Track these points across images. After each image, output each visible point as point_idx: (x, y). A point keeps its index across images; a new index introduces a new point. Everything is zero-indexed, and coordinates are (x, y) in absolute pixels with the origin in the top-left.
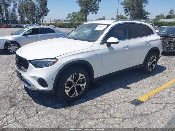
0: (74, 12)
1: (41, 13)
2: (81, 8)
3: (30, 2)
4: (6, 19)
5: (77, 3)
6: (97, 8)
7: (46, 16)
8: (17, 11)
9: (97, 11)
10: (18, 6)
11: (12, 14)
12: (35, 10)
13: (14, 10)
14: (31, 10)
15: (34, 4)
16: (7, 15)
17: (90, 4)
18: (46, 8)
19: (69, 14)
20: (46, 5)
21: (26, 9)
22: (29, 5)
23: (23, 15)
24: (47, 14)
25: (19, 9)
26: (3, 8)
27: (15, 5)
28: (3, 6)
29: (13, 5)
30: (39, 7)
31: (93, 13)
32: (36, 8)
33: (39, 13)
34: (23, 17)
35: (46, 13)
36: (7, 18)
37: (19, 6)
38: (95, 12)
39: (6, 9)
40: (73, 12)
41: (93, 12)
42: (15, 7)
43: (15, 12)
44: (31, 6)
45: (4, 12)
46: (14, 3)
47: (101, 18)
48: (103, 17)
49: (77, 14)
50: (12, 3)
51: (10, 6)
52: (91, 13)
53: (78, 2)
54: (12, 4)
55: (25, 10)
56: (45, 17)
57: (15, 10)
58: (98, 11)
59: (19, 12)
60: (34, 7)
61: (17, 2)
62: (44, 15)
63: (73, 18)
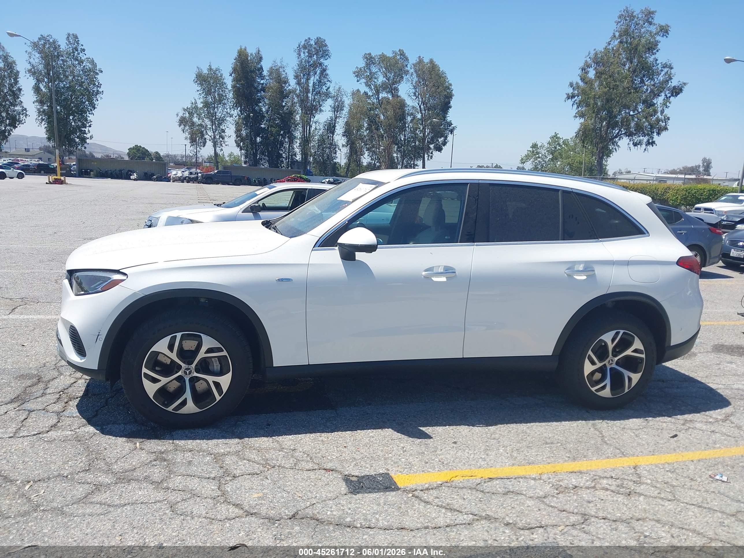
0: (555, 138)
1: (424, 139)
2: (582, 120)
3: (390, 96)
4: (299, 157)
5: (570, 102)
6: (658, 120)
7: (439, 149)
8: (340, 129)
9: (658, 134)
10: (346, 110)
11: (322, 141)
12: (403, 129)
13: (331, 128)
14: (389, 128)
15: (402, 105)
16: (306, 141)
17: (626, 107)
18: (445, 117)
19: (535, 146)
20: (446, 107)
21: (374, 123)
22: (385, 109)
23: (359, 144)
24: (445, 143)
25: (347, 124)
26: (298, 118)
27: (337, 108)
28: (300, 111)
29: (330, 109)
30: (419, 116)
31: (635, 145)
32: (409, 119)
33: (415, 138)
34: (356, 153)
35: (441, 140)
36: (305, 154)
37: (350, 112)
38: (645, 139)
39: (307, 124)
40: (552, 137)
41: (636, 139)
42: (336, 118)
43: (333, 133)
44: (390, 113)
45: (298, 134)
46: (336, 100)
47: (689, 165)
48: (704, 160)
49: (572, 143)
50: (330, 102)
51: (321, 111)
52: (624, 142)
53: (573, 96)
54: (328, 105)
55: (369, 128)
56: (436, 154)
57: (334, 126)
58: (664, 133)
59: (347, 133)
60: (402, 118)
61: (345, 98)
62: (432, 146)
63: (552, 159)
